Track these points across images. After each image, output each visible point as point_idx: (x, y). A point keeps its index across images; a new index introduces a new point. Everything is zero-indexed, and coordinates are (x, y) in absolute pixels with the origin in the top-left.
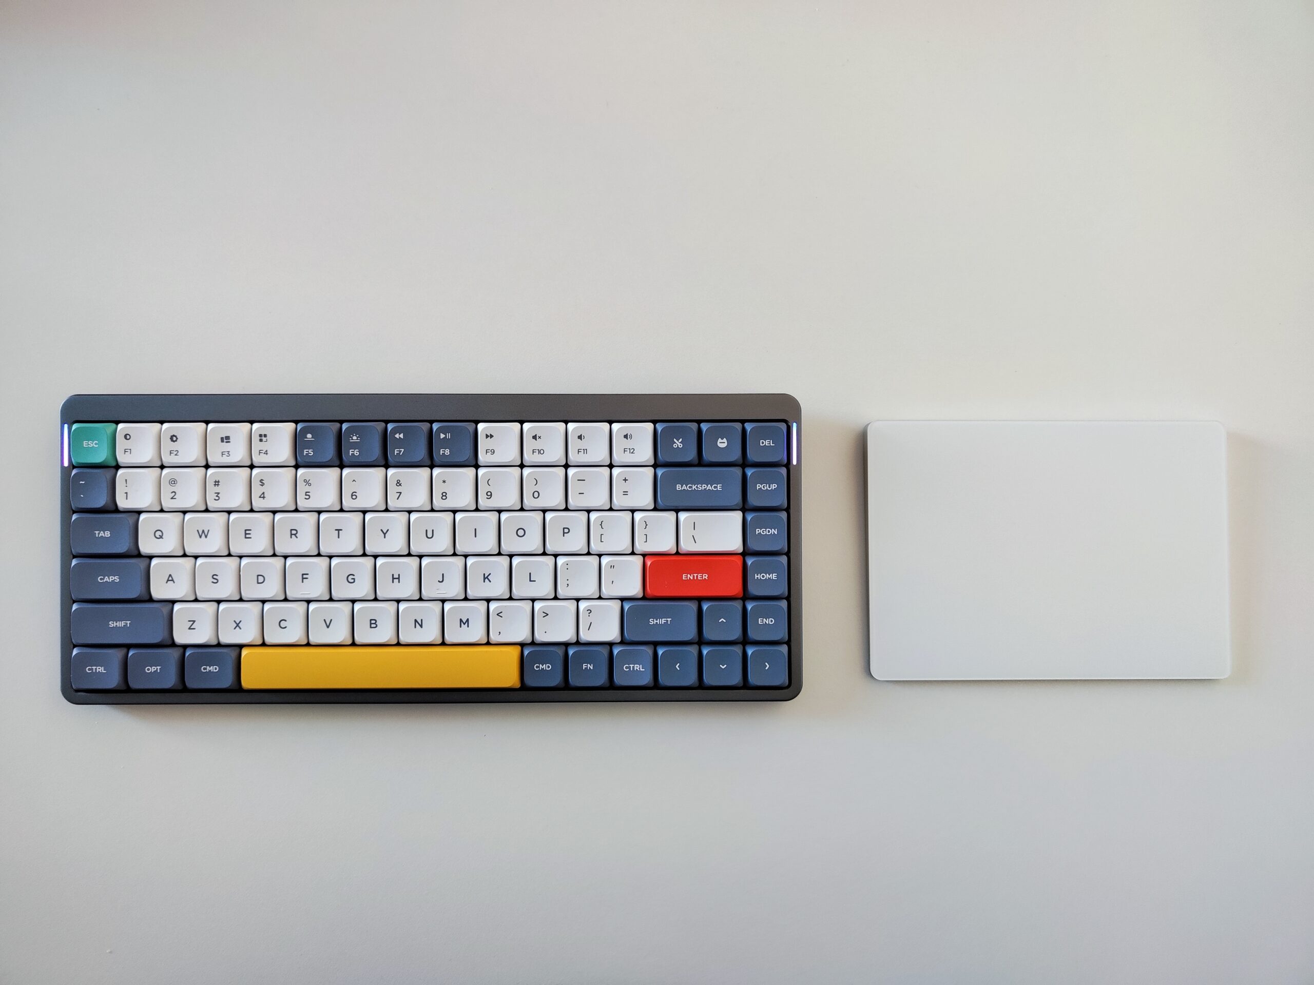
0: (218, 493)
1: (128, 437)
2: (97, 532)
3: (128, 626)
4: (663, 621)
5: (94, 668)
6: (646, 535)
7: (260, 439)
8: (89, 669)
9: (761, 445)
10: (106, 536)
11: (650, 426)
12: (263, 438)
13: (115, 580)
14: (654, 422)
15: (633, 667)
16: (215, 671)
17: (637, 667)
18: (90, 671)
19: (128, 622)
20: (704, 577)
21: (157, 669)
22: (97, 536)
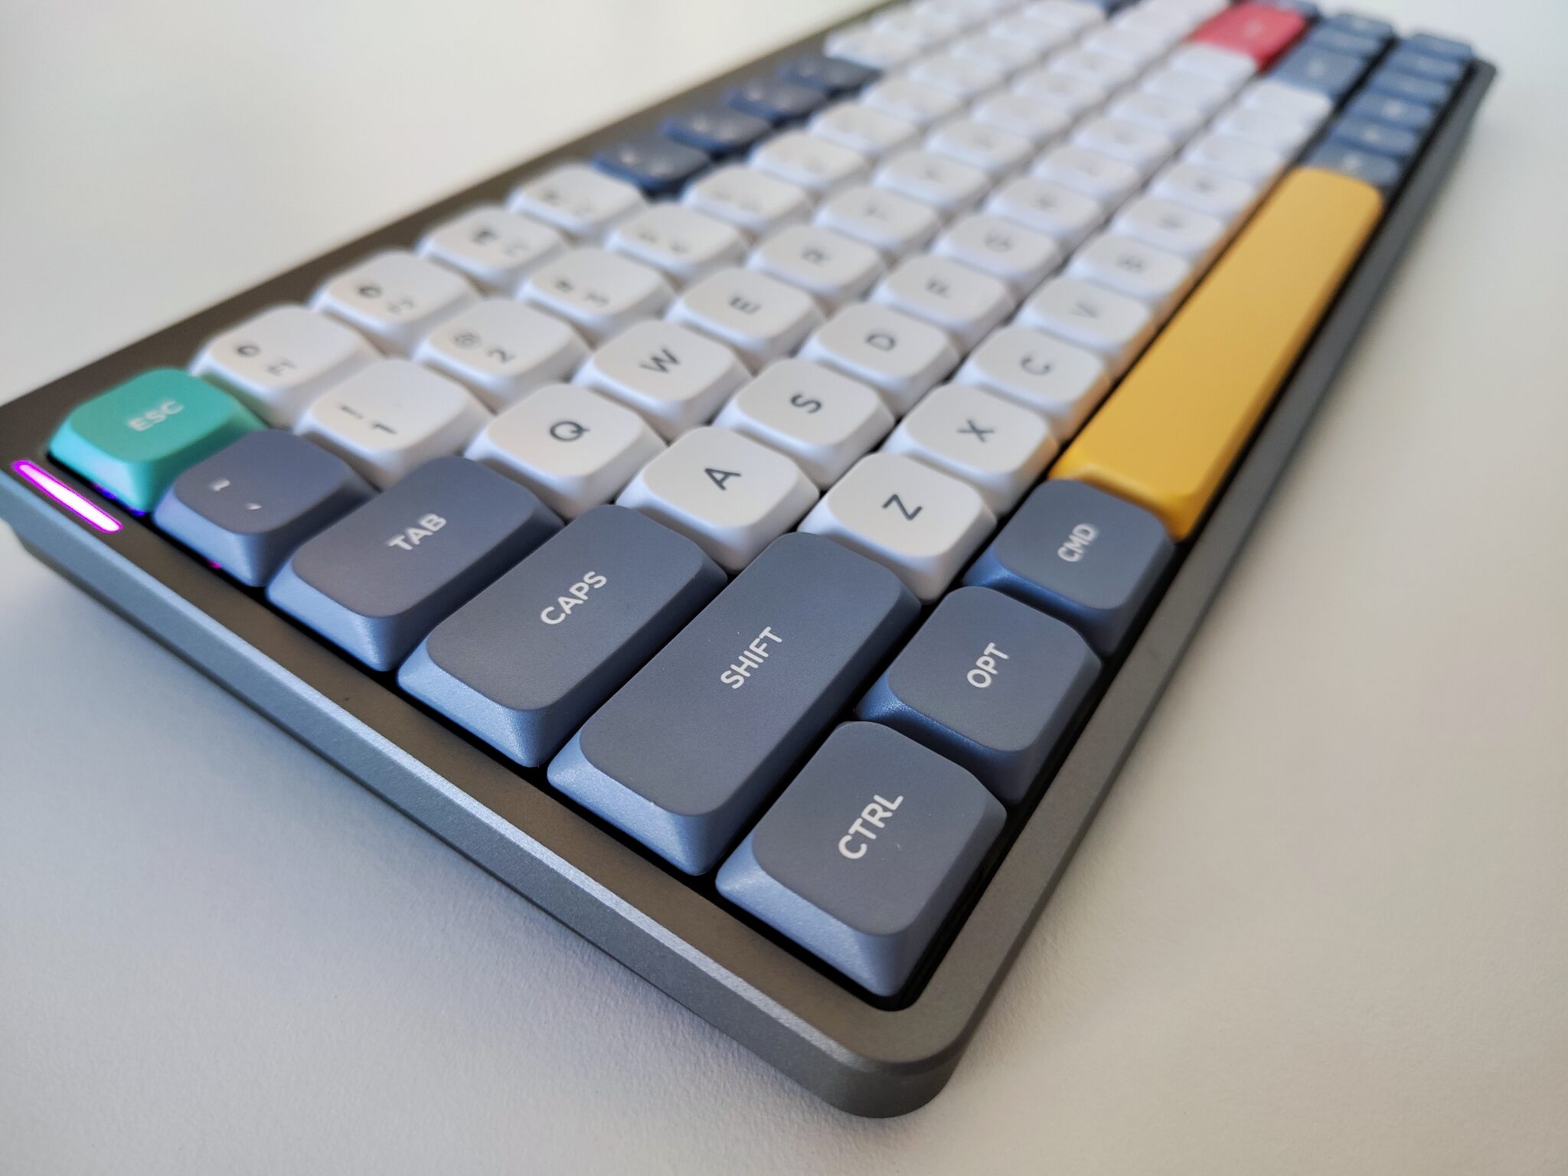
2: (398, 542)
8: (853, 846)
10: (435, 528)
13: (591, 586)
19: (765, 635)
21: (991, 655)
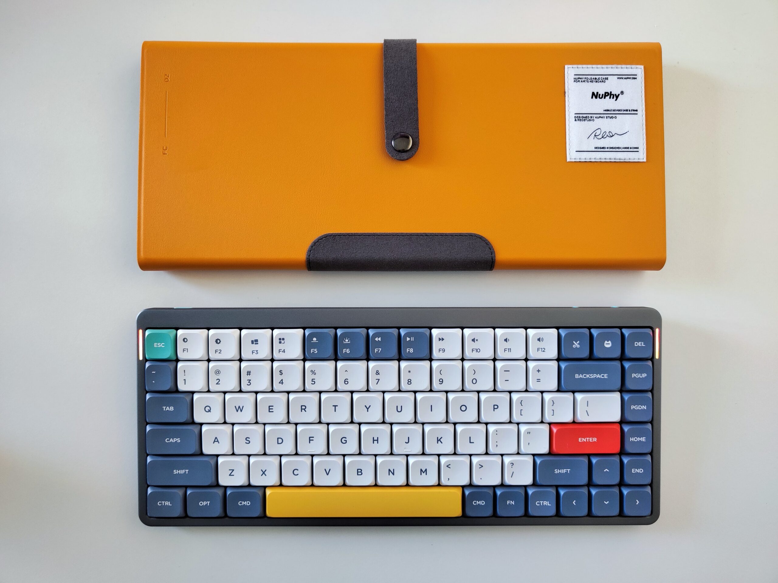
0: (250, 380)
1: (186, 340)
2: (164, 407)
3: (187, 473)
4: (564, 471)
5: (163, 502)
6: (553, 410)
7: (279, 342)
8: (160, 503)
9: (635, 345)
10: (171, 410)
11: (554, 331)
12: (282, 341)
13: (177, 441)
14: (558, 328)
15: (543, 503)
16: (247, 505)
17: (546, 503)
18: (161, 505)
19: (187, 471)
20: (594, 440)
21: (207, 503)
22: (164, 410)
